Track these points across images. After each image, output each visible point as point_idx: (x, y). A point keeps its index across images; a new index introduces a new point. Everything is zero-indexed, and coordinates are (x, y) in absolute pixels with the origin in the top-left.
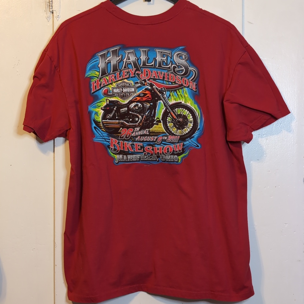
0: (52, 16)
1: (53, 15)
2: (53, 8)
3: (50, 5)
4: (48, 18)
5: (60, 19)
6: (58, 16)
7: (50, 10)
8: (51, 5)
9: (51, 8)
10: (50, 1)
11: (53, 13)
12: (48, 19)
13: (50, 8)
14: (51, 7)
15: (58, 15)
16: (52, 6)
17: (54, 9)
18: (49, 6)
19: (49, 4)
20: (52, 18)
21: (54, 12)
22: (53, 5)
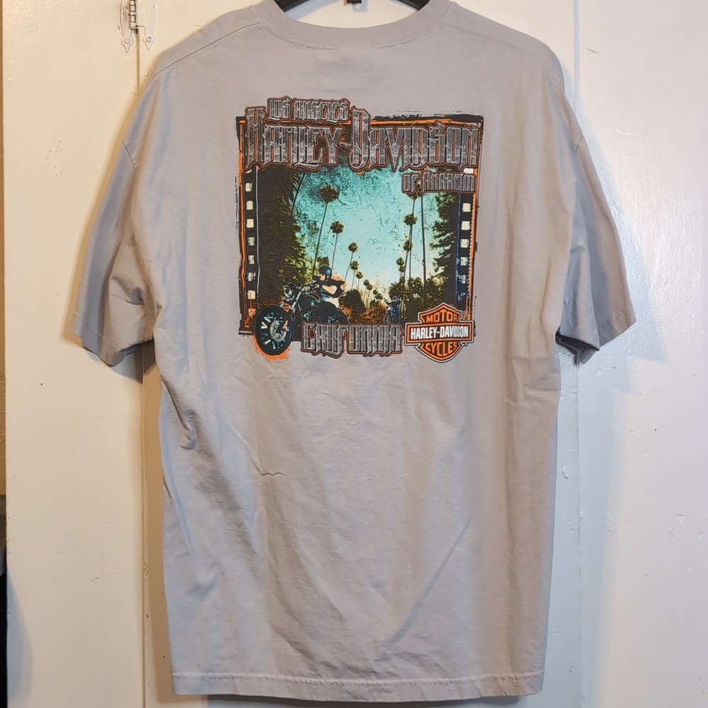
0: (135, 39)
1: (138, 37)
2: (138, 19)
3: (130, 12)
4: (125, 43)
5: (153, 45)
6: (149, 40)
7: (130, 24)
8: (132, 13)
9: (133, 19)
10: (130, 5)
11: (137, 31)
12: (127, 46)
13: (130, 22)
14: (133, 17)
15: (148, 36)
16: (135, 16)
17: (139, 22)
18: (129, 15)
19: (127, 11)
20: (135, 42)
21: (141, 30)
22: (139, 13)
